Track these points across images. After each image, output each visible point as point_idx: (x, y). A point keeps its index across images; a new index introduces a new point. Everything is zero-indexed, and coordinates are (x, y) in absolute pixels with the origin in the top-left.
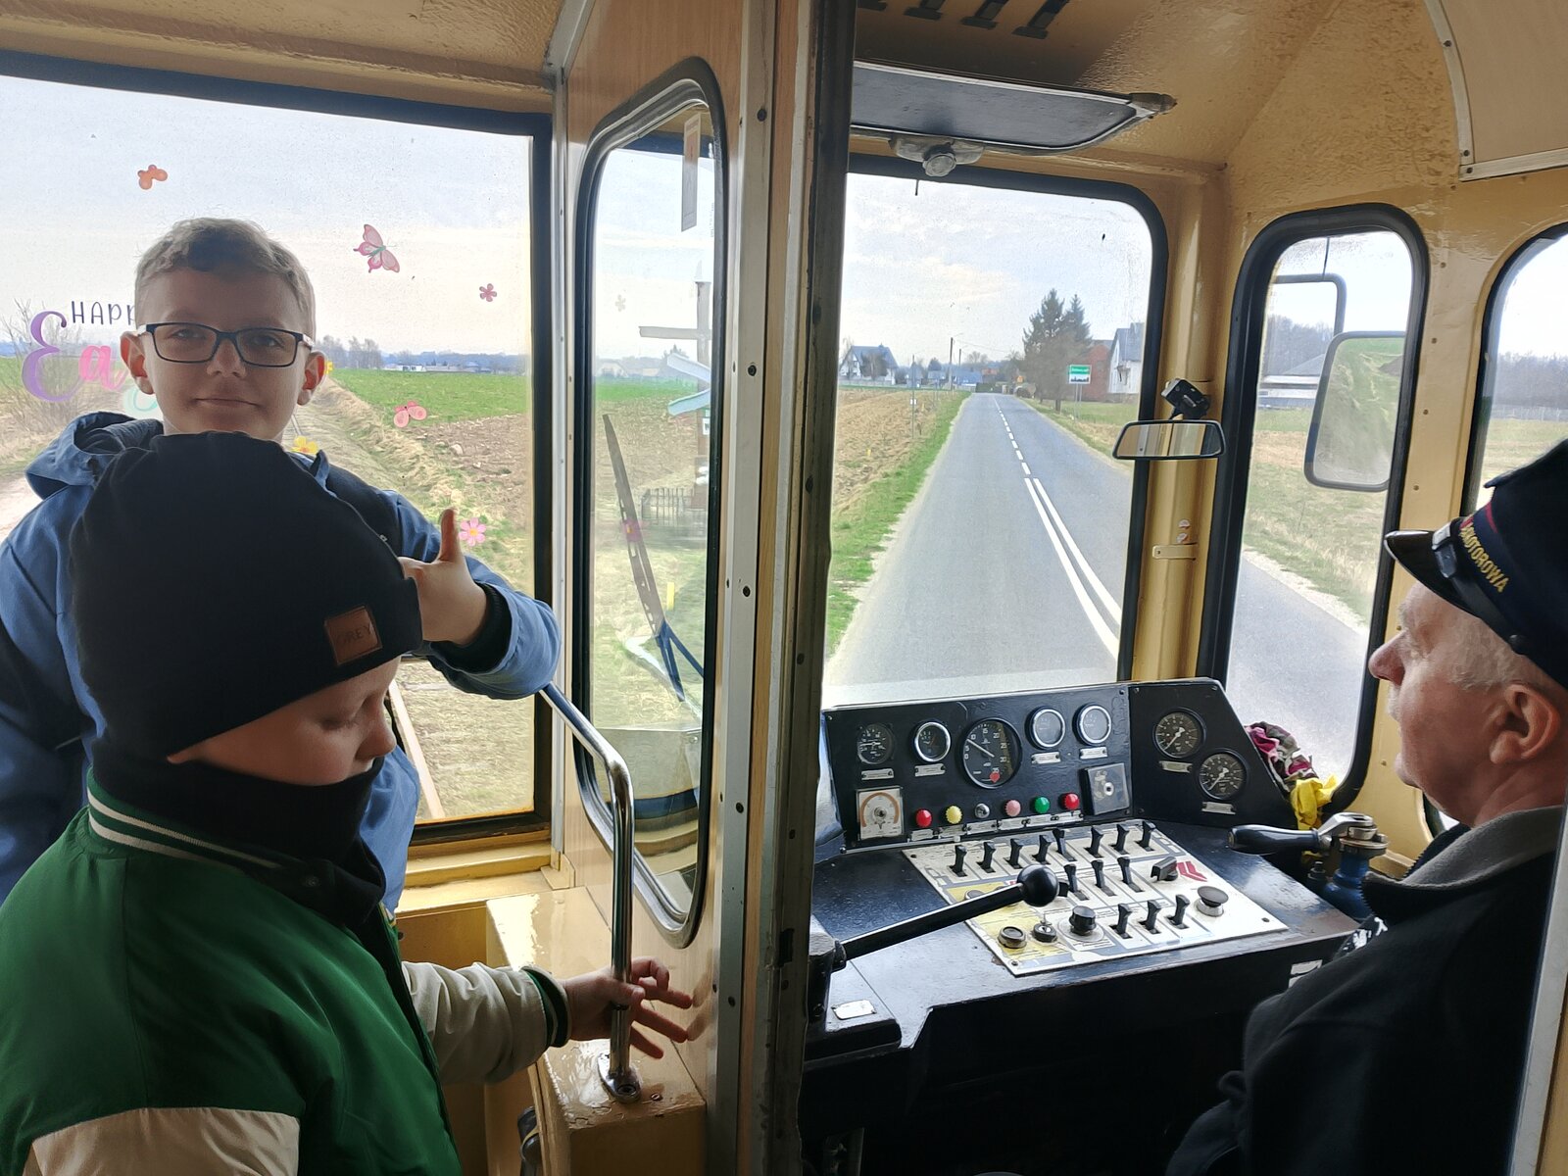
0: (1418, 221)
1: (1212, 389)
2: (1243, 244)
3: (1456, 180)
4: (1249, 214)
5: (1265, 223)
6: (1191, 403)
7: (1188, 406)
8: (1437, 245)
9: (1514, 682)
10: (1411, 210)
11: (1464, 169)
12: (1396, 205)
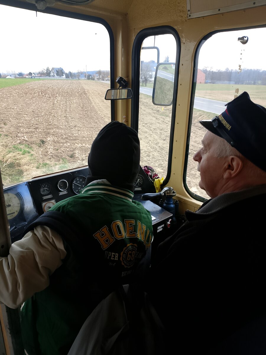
0: (177, 30)
1: (128, 79)
2: (133, 38)
3: (186, 19)
4: (134, 28)
5: (139, 31)
6: (123, 83)
7: (123, 84)
8: (182, 38)
9: (231, 155)
10: (175, 27)
11: (188, 15)
12: (172, 26)
